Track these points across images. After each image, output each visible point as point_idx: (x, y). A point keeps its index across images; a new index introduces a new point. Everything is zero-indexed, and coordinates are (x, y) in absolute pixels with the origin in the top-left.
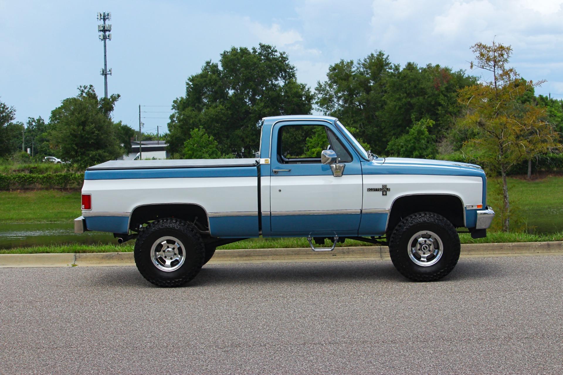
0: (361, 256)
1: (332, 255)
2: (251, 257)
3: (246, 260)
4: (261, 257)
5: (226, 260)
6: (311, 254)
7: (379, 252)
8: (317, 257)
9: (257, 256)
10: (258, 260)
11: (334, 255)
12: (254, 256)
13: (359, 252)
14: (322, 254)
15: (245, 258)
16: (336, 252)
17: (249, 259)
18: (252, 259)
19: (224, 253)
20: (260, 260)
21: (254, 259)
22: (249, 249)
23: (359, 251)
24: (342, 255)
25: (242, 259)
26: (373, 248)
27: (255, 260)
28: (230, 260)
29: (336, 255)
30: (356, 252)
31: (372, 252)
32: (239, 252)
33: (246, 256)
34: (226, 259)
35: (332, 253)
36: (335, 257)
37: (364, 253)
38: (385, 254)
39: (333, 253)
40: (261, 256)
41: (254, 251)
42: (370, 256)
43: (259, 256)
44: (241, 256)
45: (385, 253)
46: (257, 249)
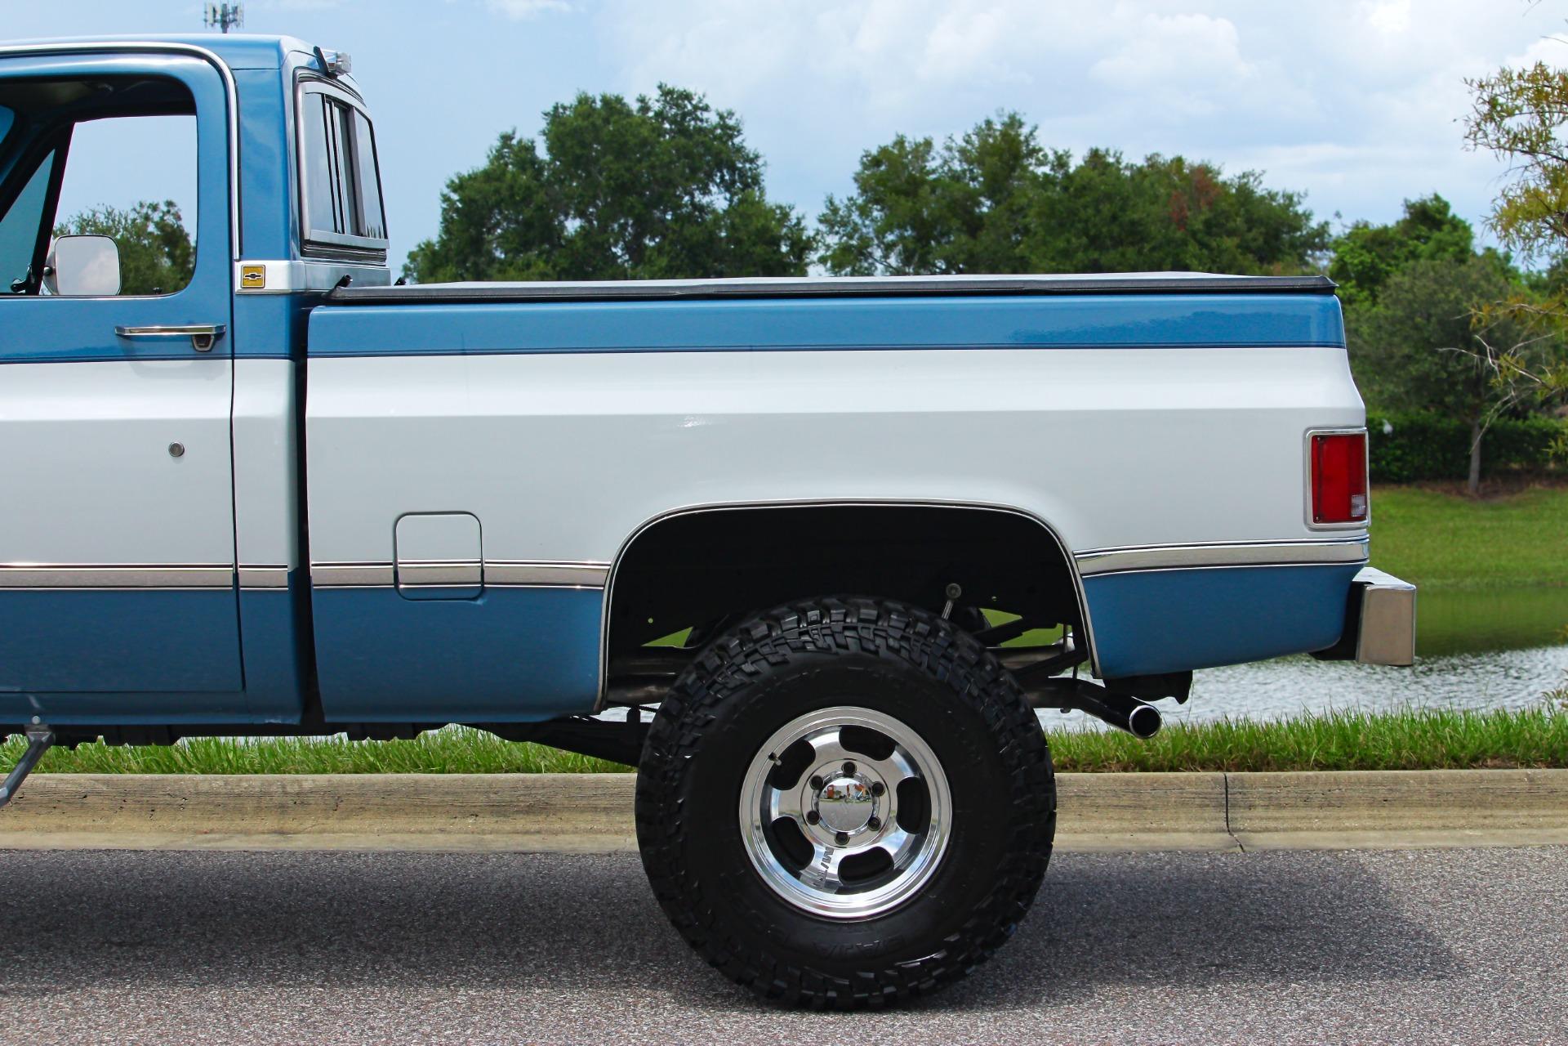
0: (1126, 824)
2: (553, 818)
3: (527, 832)
4: (604, 818)
5: (426, 827)
7: (1220, 805)
9: (582, 810)
10: (591, 831)
12: (568, 809)
15: (521, 823)
17: (544, 826)
18: (557, 826)
19: (416, 790)
20: (600, 832)
21: (568, 827)
22: (548, 770)
23: (1116, 795)
25: (507, 827)
26: (1189, 782)
27: (576, 832)
28: (442, 831)
30: (1100, 801)
31: (1183, 804)
32: (490, 789)
33: (530, 810)
34: (424, 823)
37: (1139, 807)
38: (1252, 814)
40: (606, 810)
41: (567, 785)
42: (1172, 824)
43: (595, 809)
44: (500, 808)
45: (1250, 807)
46: (585, 776)
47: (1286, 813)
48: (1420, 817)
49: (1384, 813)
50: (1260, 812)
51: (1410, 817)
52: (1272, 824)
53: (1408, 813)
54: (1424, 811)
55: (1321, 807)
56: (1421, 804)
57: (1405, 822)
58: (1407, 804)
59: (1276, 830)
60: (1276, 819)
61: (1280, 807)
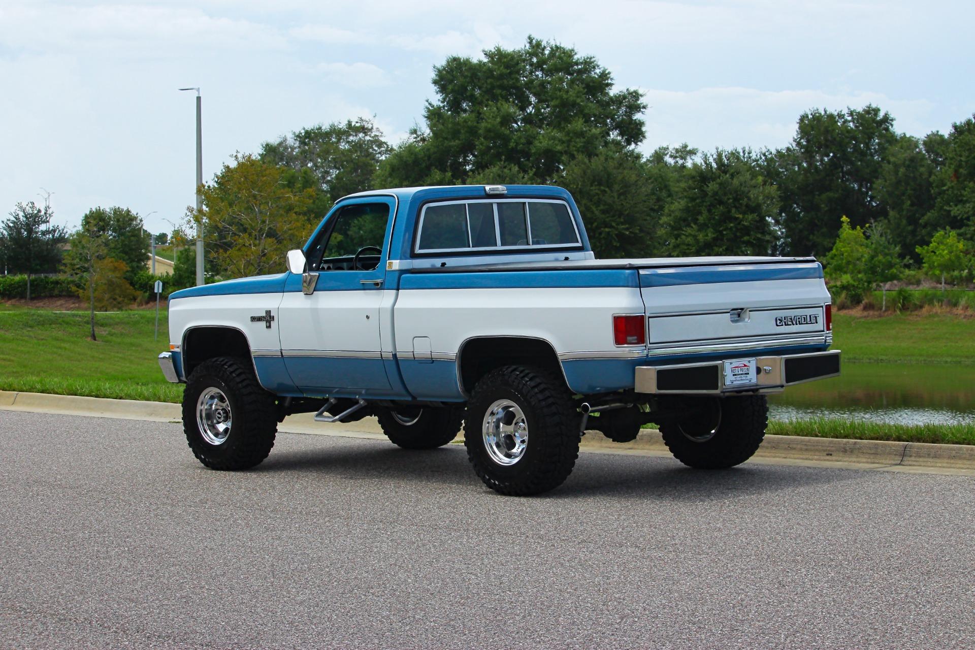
0: (869, 460)
1: (826, 453)
6: (794, 449)
7: (901, 455)
8: (801, 456)
11: (828, 455)
13: (869, 452)
14: (811, 450)
16: (833, 449)
23: (870, 448)
24: (841, 454)
26: (894, 445)
29: (831, 455)
30: (865, 451)
31: (890, 454)
35: (824, 451)
36: (828, 457)
38: (910, 459)
39: (829, 450)
45: (911, 456)
47: (921, 459)
48: (963, 464)
49: (952, 461)
50: (913, 458)
51: (960, 463)
52: (914, 463)
53: (960, 462)
54: (965, 462)
55: (932, 458)
56: (965, 459)
57: (958, 466)
58: (960, 458)
59: (914, 465)
60: (917, 461)
61: (920, 457)
